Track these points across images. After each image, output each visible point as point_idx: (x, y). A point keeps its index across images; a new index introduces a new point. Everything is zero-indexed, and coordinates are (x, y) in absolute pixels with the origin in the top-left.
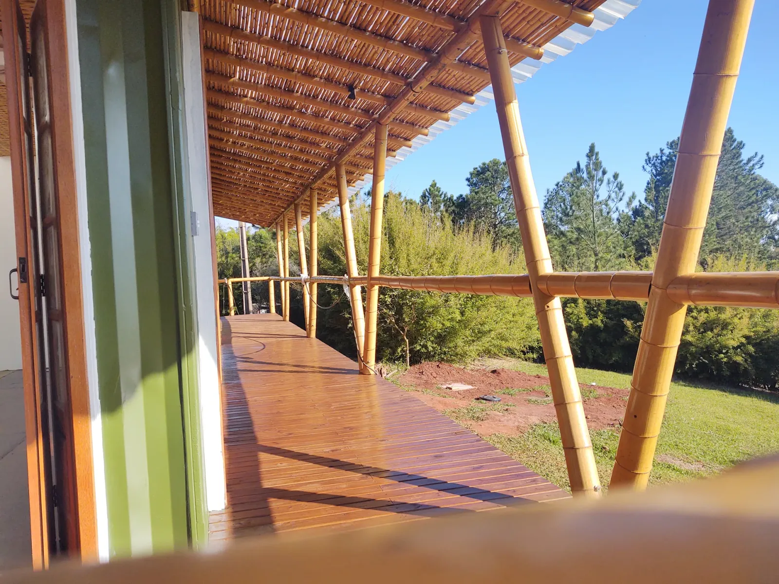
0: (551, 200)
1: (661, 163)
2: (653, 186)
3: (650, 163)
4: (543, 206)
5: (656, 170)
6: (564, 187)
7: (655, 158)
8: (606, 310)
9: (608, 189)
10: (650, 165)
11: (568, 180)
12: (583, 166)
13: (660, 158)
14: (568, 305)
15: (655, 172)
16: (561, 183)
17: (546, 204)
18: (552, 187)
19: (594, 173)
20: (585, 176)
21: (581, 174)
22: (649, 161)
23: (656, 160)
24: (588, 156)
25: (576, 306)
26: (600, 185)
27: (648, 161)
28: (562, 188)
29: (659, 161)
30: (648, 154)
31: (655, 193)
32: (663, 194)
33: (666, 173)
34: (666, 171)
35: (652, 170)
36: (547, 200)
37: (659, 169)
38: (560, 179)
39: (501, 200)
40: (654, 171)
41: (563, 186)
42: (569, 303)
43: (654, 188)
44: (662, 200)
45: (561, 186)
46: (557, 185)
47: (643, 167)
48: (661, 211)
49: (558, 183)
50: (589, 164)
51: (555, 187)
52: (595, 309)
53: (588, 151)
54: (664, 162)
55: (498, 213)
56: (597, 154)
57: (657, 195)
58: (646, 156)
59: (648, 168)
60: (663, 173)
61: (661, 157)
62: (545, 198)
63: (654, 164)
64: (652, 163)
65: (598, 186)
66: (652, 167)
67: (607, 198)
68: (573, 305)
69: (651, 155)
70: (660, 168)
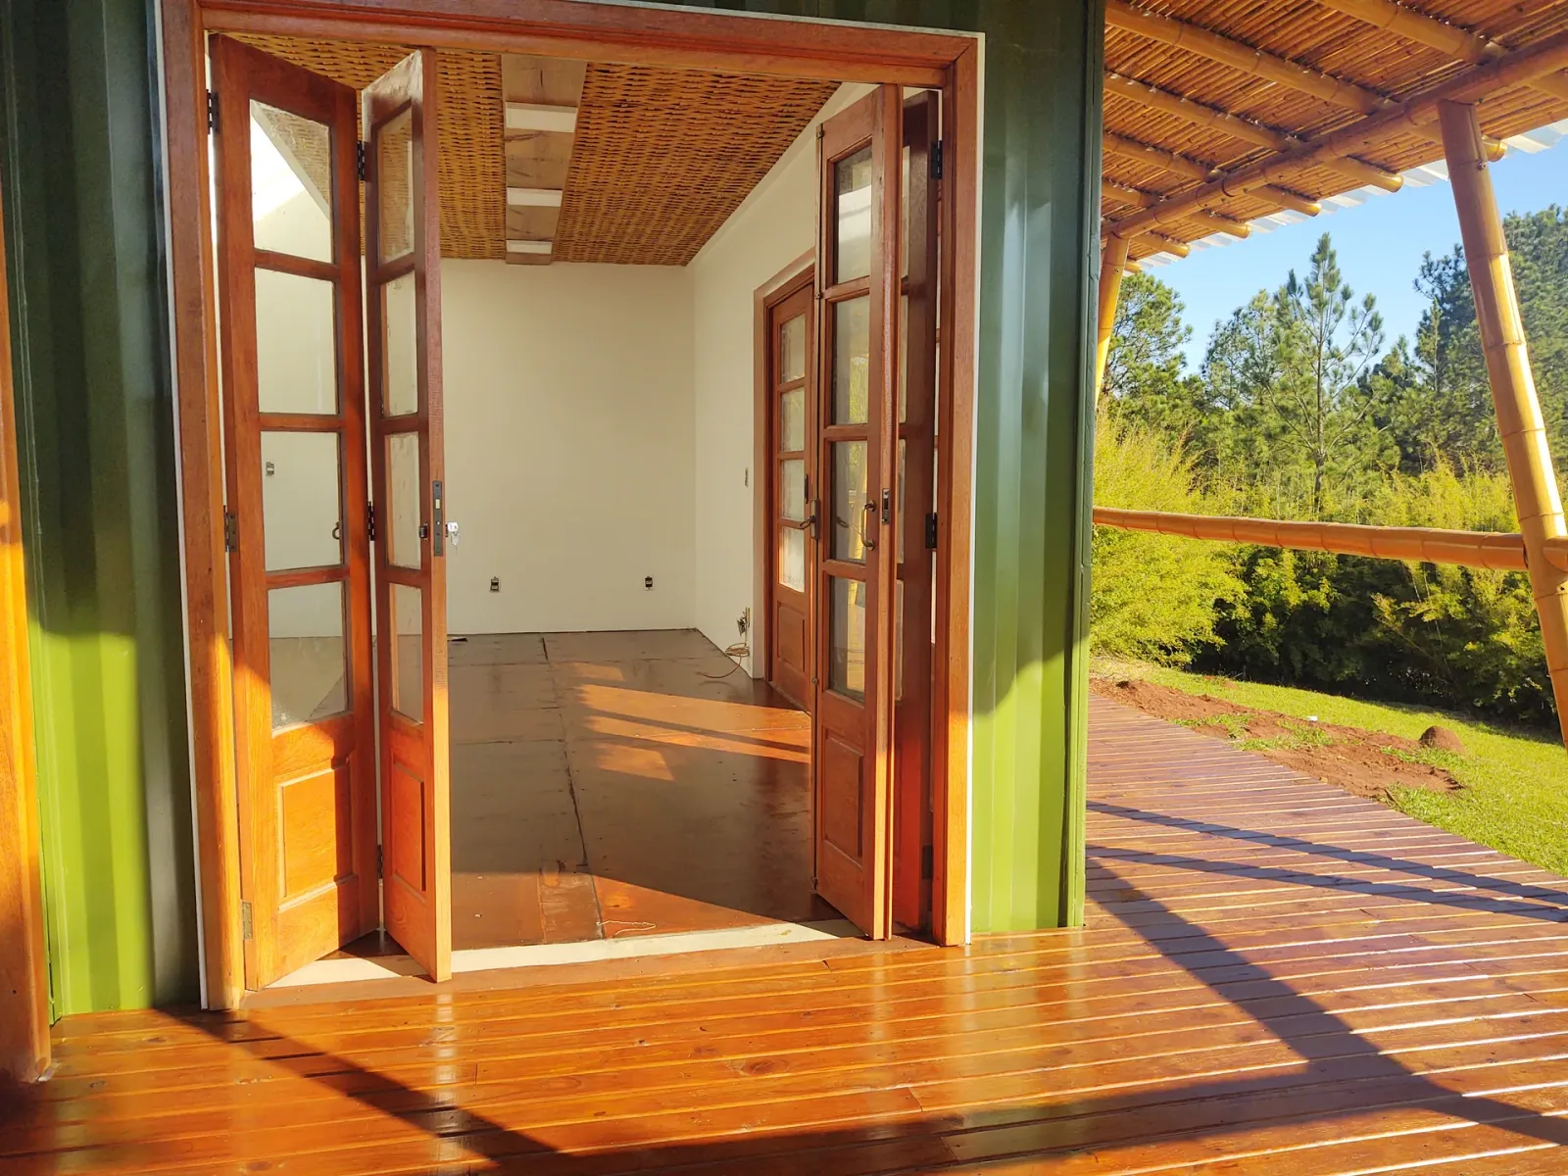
0: (1222, 345)
1: (1455, 277)
2: (1436, 323)
3: (1431, 275)
4: (1204, 354)
5: (1444, 290)
6: (1251, 319)
7: (1442, 266)
8: (1337, 574)
9: (1352, 330)
10: (1431, 279)
11: (1260, 303)
12: (1300, 281)
13: (1452, 264)
14: (1261, 561)
15: (1440, 295)
16: (1244, 311)
17: (1211, 352)
18: (1227, 317)
19: (1326, 295)
20: (1306, 302)
21: (1298, 295)
22: (1430, 270)
23: (1444, 269)
24: (1314, 260)
25: (1277, 565)
26: (1337, 321)
27: (1429, 268)
28: (1247, 320)
29: (1451, 272)
30: (1427, 256)
31: (1439, 338)
32: (1456, 341)
33: (1466, 298)
34: (1466, 294)
35: (1433, 291)
36: (1213, 345)
37: (1449, 289)
39: (1121, 339)
40: (1438, 292)
41: (1250, 316)
42: (1262, 558)
43: (1439, 328)
44: (1453, 353)
45: (1245, 316)
46: (1237, 314)
47: (1416, 283)
48: (1449, 377)
49: (1240, 310)
50: (1317, 275)
51: (1233, 318)
52: (1315, 570)
53: (1315, 250)
54: (1461, 273)
55: (1113, 366)
56: (1332, 256)
57: (1442, 342)
58: (1424, 259)
59: (1427, 285)
60: (1458, 298)
61: (1457, 262)
62: (1209, 340)
63: (1440, 276)
64: (1436, 274)
65: (1332, 323)
66: (1435, 284)
67: (1350, 349)
68: (1270, 561)
69: (1434, 258)
70: (1452, 286)
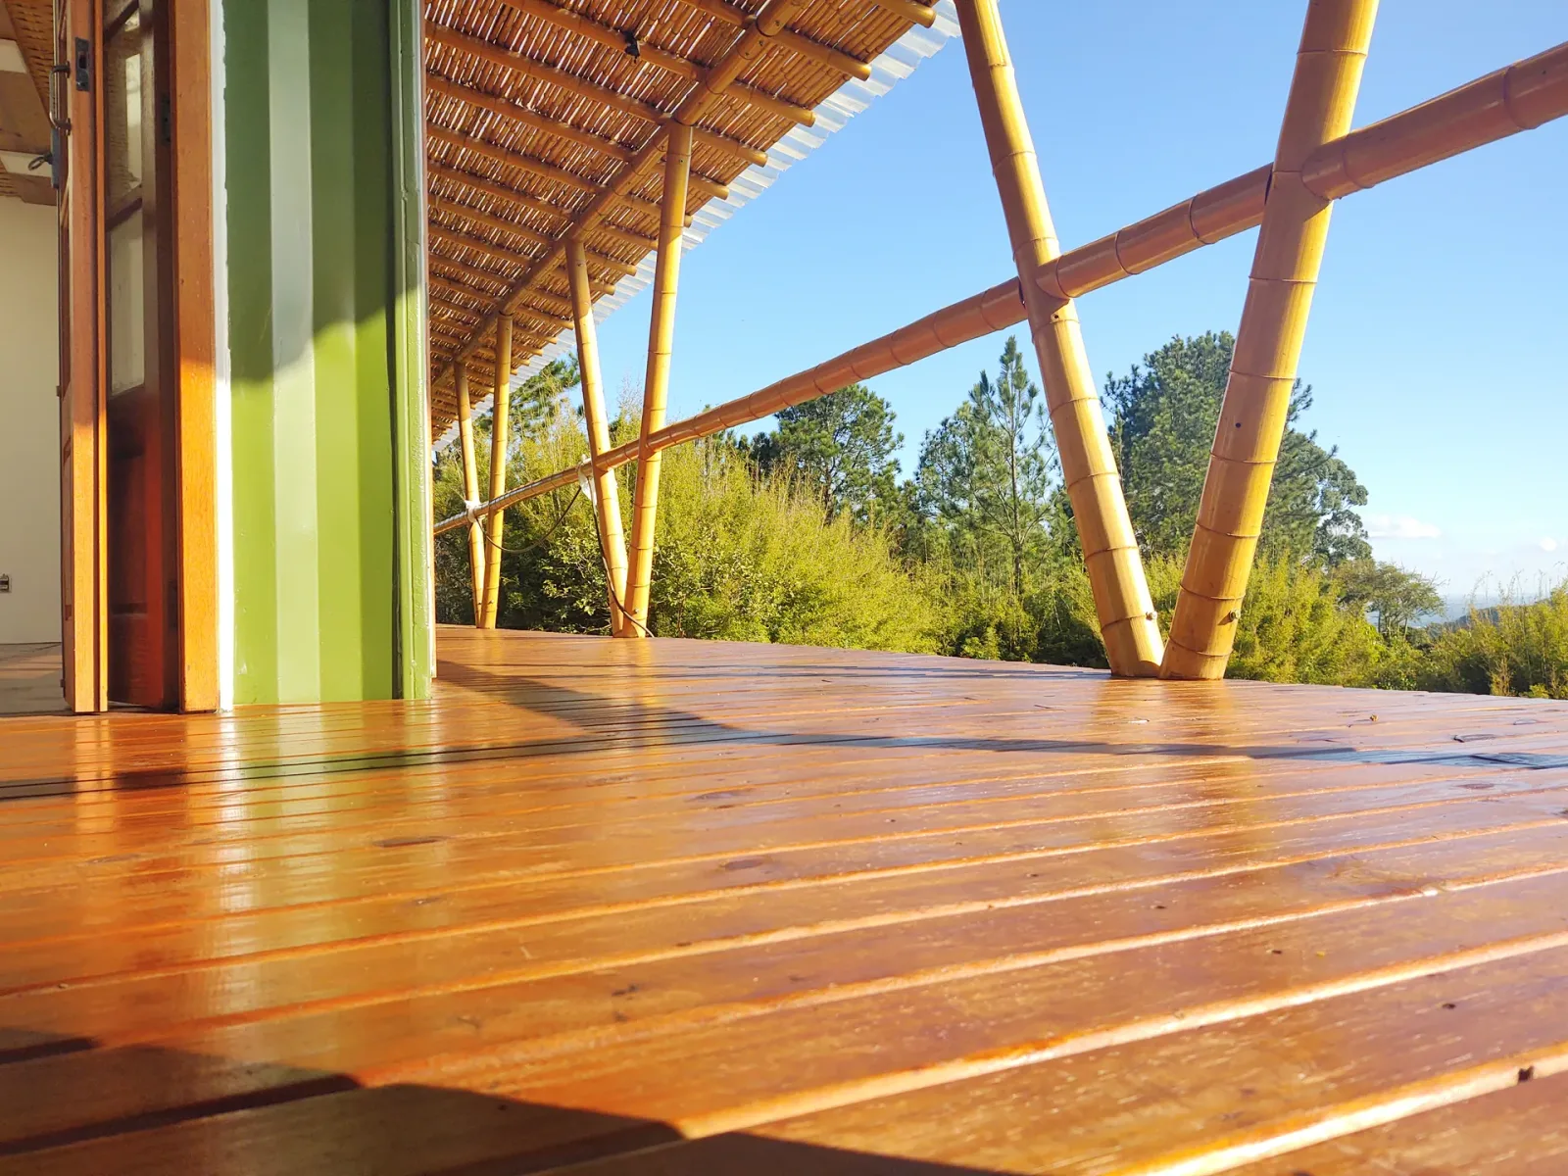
0: (932, 452)
1: (1134, 393)
2: (1119, 432)
3: (1114, 393)
4: (917, 462)
5: (1125, 406)
6: (957, 428)
7: (1123, 385)
8: (1038, 651)
9: (1040, 425)
10: (1114, 397)
11: (965, 413)
12: (992, 381)
13: (1131, 384)
14: (968, 641)
15: (1122, 411)
16: (951, 421)
17: (923, 459)
18: (935, 427)
19: (1012, 391)
20: (997, 399)
21: (990, 394)
22: (1112, 389)
23: (1125, 388)
24: (1003, 361)
25: (983, 644)
26: (1025, 416)
27: (1111, 387)
28: (953, 429)
29: (1129, 390)
30: (1110, 376)
31: (1123, 446)
32: (1137, 448)
33: (1144, 410)
34: (1143, 406)
35: (1116, 406)
36: (924, 452)
37: (1130, 405)
38: (950, 413)
39: (839, 447)
40: (1120, 408)
41: (956, 425)
42: (969, 637)
43: (1122, 436)
44: (1137, 458)
45: (951, 425)
46: (944, 423)
47: (1102, 401)
48: (1134, 480)
49: (947, 420)
50: (1006, 375)
51: (941, 427)
52: (1018, 648)
53: (1003, 352)
54: (1139, 389)
55: (834, 472)
56: (1019, 358)
57: (1126, 450)
58: (1107, 378)
59: (1111, 402)
60: (1137, 410)
61: (1134, 381)
62: (921, 448)
63: (1121, 394)
64: (1118, 392)
65: (1021, 417)
66: (1118, 401)
67: (1039, 442)
68: (976, 640)
69: (1116, 378)
70: (1132, 401)
